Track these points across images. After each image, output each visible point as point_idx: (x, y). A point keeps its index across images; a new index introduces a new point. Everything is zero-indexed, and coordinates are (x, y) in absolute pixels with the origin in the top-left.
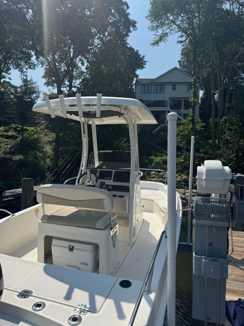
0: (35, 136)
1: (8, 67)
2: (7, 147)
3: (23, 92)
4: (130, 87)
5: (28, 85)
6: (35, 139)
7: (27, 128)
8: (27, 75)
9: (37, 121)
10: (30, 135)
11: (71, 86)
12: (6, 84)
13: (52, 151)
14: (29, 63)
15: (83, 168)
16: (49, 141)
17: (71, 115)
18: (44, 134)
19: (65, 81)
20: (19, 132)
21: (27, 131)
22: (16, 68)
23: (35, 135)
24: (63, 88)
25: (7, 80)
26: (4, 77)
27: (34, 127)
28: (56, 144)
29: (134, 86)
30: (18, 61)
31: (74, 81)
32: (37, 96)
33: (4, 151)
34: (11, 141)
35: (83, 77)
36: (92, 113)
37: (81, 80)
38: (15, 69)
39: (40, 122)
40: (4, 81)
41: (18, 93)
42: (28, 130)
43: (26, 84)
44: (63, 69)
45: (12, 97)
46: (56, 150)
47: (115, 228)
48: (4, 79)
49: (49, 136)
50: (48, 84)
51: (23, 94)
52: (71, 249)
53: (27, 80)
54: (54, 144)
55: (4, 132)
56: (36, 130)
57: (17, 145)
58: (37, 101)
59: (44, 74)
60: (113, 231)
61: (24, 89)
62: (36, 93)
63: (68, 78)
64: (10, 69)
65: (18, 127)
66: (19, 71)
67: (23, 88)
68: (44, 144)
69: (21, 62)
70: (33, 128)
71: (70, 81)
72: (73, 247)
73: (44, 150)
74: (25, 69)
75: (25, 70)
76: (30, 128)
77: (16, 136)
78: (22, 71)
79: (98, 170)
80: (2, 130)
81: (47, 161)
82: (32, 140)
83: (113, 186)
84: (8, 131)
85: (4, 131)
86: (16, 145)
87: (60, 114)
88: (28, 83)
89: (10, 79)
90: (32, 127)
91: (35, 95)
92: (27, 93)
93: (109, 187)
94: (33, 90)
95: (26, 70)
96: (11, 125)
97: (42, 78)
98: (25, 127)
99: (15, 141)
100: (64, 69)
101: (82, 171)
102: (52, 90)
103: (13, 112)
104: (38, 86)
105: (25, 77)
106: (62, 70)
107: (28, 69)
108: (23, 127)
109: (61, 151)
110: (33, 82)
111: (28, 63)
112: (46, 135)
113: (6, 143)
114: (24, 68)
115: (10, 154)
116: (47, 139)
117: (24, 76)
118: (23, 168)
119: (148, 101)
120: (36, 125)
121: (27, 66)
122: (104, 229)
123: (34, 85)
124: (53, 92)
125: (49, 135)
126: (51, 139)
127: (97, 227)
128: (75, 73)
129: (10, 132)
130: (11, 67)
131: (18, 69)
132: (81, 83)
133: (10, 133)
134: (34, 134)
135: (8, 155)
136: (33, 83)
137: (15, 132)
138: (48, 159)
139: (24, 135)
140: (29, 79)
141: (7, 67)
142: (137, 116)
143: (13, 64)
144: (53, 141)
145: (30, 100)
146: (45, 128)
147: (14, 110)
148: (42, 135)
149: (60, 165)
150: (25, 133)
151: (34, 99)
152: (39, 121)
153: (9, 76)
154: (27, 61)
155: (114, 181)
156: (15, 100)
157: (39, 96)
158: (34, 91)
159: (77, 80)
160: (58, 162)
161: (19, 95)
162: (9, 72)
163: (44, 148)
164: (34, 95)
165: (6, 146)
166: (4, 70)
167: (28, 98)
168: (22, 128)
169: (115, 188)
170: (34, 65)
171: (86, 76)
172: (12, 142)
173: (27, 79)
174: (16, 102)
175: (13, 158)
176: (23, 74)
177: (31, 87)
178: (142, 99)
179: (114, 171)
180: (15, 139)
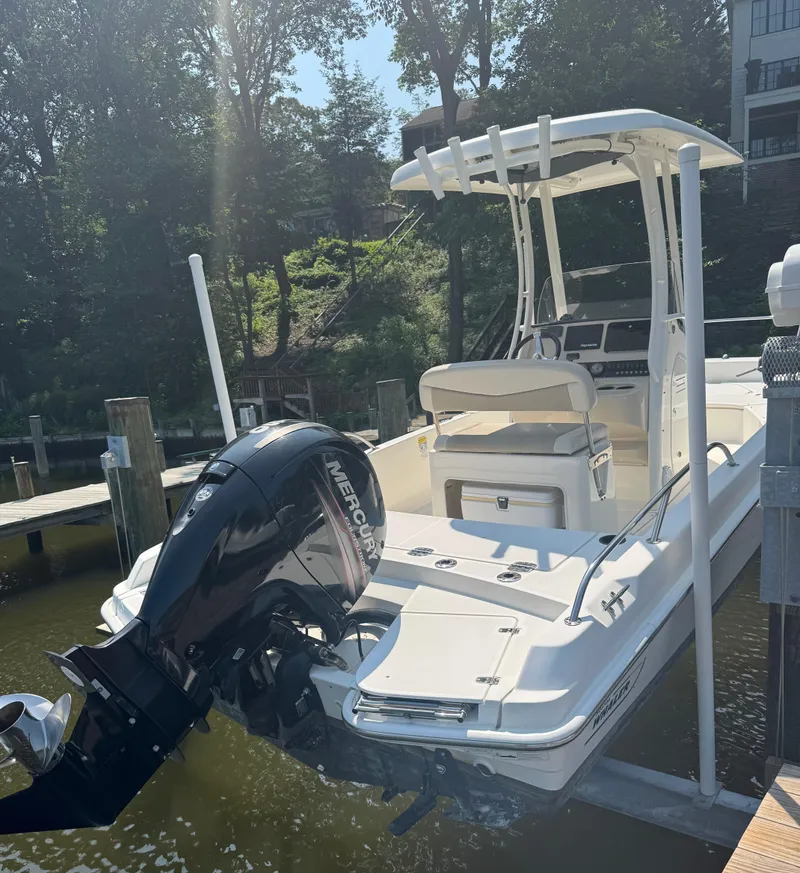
0: (389, 268)
1: (285, 48)
2: (316, 315)
3: (337, 125)
4: (708, 19)
5: (351, 96)
6: (389, 280)
7: (363, 244)
8: (342, 61)
9: (390, 217)
10: (373, 268)
11: (485, 72)
12: (286, 109)
13: (443, 309)
14: (344, 17)
15: (522, 326)
16: (430, 280)
17: (482, 182)
18: (414, 257)
19: (466, 54)
20: (340, 261)
21: (364, 256)
22: (308, 48)
23: (387, 266)
24: (460, 81)
25: (287, 94)
26: (279, 87)
27: (381, 239)
28: (451, 285)
29: (725, 13)
30: (310, 19)
31: (495, 48)
32: (381, 132)
33: (310, 327)
34: (322, 294)
35: (521, 29)
36: (530, 169)
37: (516, 41)
38: (305, 49)
39: (397, 219)
40: (280, 100)
41: (323, 133)
42: (367, 253)
43: (343, 96)
44: (454, 12)
45: (307, 148)
46: (454, 306)
47: (603, 455)
48: (278, 94)
49: (430, 262)
50: (410, 79)
51: (339, 133)
52: (504, 504)
53: (344, 82)
54: (446, 286)
55: (300, 269)
56: (388, 248)
57: (342, 303)
58: (383, 146)
59: (396, 45)
60: (597, 460)
61: (340, 114)
62: (376, 120)
63: (473, 41)
64: (291, 54)
65: (337, 246)
66: (319, 54)
67: (338, 111)
68: (416, 291)
69: (320, 22)
70: (379, 242)
71: (484, 53)
72: (507, 500)
73: (419, 310)
74: (335, 42)
75: (335, 47)
76: (370, 243)
77: (334, 277)
78: (328, 51)
79: (562, 328)
80: (294, 264)
81: (431, 345)
82: (382, 284)
83: (604, 364)
84: (310, 265)
85: (300, 264)
86: (340, 303)
87: (455, 184)
88: (350, 91)
89: (294, 88)
90: (376, 240)
91: (375, 129)
92: (351, 126)
93: (594, 368)
94: (367, 112)
95: (338, 43)
96: (317, 243)
97: (390, 60)
98: (356, 244)
99: (334, 293)
100: (459, 8)
101: (521, 333)
102: (424, 98)
103: (318, 198)
104: (382, 95)
105: (337, 71)
106: (450, 14)
107: (345, 40)
108: (351, 244)
109: (469, 308)
110: (365, 81)
111: (341, 17)
112: (420, 259)
113: (312, 303)
114: (331, 40)
115: (325, 334)
116: (424, 272)
117: (336, 67)
118: (367, 372)
119: (782, 62)
120: (386, 230)
121: (339, 32)
122: (573, 454)
123: (367, 94)
124: (428, 105)
125: (429, 258)
126: (436, 272)
127: (556, 451)
128: (498, 16)
129: (315, 264)
130: (293, 46)
131: (314, 49)
132: (518, 49)
133: (317, 271)
134: (386, 262)
135: (322, 338)
136: (363, 89)
137: (329, 264)
138: (434, 337)
139: (357, 271)
140: (350, 77)
141: (281, 51)
142: (670, 150)
143: (297, 35)
144: (443, 278)
145: (360, 148)
146: (416, 237)
147: (319, 193)
148: (407, 263)
149: (468, 354)
150: (359, 262)
151: (374, 143)
152: (396, 214)
153: (291, 79)
154: (339, 10)
155: (607, 350)
156: (318, 157)
157: (387, 130)
158: (371, 113)
159: (505, 43)
160: (464, 343)
161: (326, 137)
162: (289, 67)
163: (418, 305)
164: (373, 130)
165: (313, 312)
166: (275, 63)
167: (355, 145)
168: (349, 249)
169: (610, 369)
170: (361, 20)
171: (533, 19)
172: (325, 298)
173: (343, 75)
174: (323, 165)
175: (335, 346)
176: (330, 63)
177: (358, 101)
178: (760, 61)
179: (606, 323)
180: (332, 286)
